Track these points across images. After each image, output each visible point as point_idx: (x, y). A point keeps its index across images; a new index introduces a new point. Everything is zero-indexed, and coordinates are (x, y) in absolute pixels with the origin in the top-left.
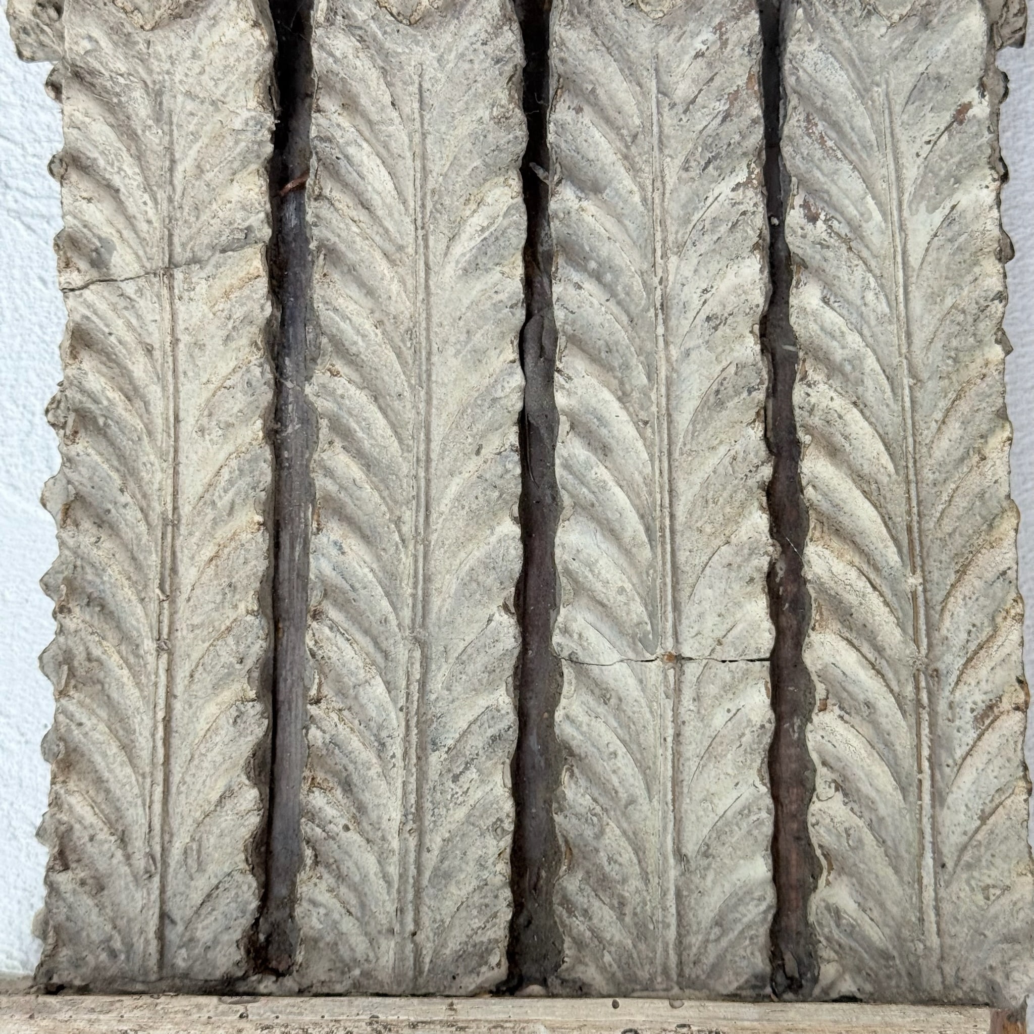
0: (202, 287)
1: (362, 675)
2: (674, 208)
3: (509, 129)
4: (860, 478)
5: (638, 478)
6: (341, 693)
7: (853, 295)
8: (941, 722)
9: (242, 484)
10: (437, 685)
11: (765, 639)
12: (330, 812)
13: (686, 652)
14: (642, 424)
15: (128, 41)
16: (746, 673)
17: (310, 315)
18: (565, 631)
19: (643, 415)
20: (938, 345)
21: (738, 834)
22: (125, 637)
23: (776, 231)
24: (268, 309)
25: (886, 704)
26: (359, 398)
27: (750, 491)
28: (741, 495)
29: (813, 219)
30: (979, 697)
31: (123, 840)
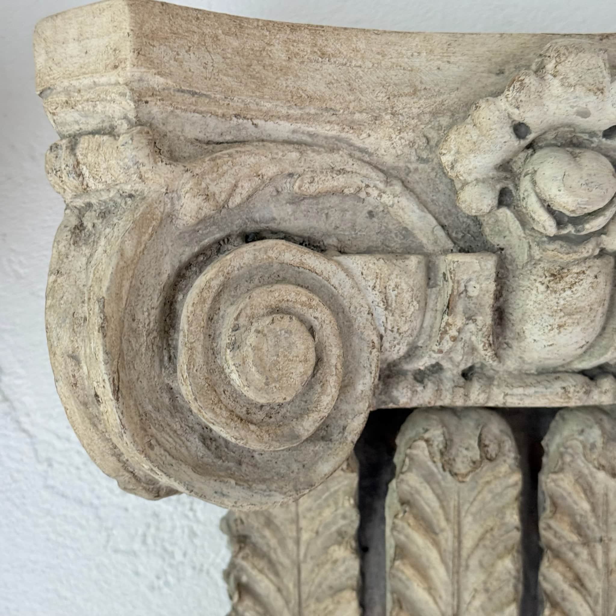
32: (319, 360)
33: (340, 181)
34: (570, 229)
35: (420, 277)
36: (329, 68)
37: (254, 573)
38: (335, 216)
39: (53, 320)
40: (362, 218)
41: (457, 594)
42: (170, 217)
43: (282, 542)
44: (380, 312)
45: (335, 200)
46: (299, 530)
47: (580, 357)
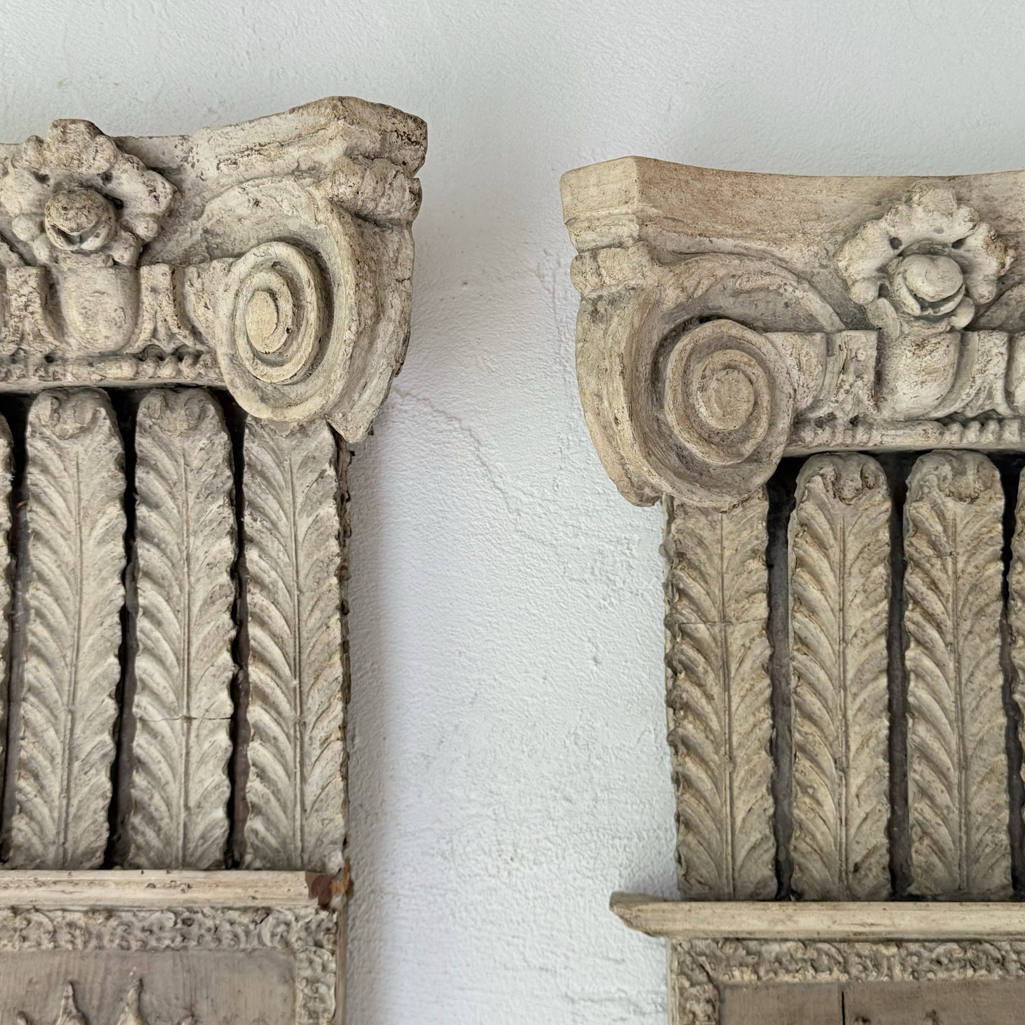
1: (45, 727)
2: (193, 515)
3: (117, 481)
4: (274, 636)
5: (174, 636)
6: (35, 735)
7: (273, 554)
8: (306, 746)
10: (78, 731)
11: (229, 709)
12: (28, 789)
13: (193, 714)
14: (176, 612)
16: (220, 724)
17: (28, 563)
18: (138, 706)
19: (178, 608)
20: (311, 576)
21: (214, 797)
23: (239, 524)
24: (9, 560)
25: (282, 738)
26: (49, 600)
27: (225, 641)
28: (221, 644)
29: (255, 520)
30: (323, 734)
32: (756, 403)
33: (767, 280)
34: (930, 311)
35: (823, 347)
36: (759, 202)
37: (689, 581)
38: (762, 306)
39: (583, 371)
40: (780, 308)
41: (843, 594)
42: (658, 303)
43: (710, 558)
44: (795, 372)
45: (762, 295)
46: (723, 548)
47: (936, 408)
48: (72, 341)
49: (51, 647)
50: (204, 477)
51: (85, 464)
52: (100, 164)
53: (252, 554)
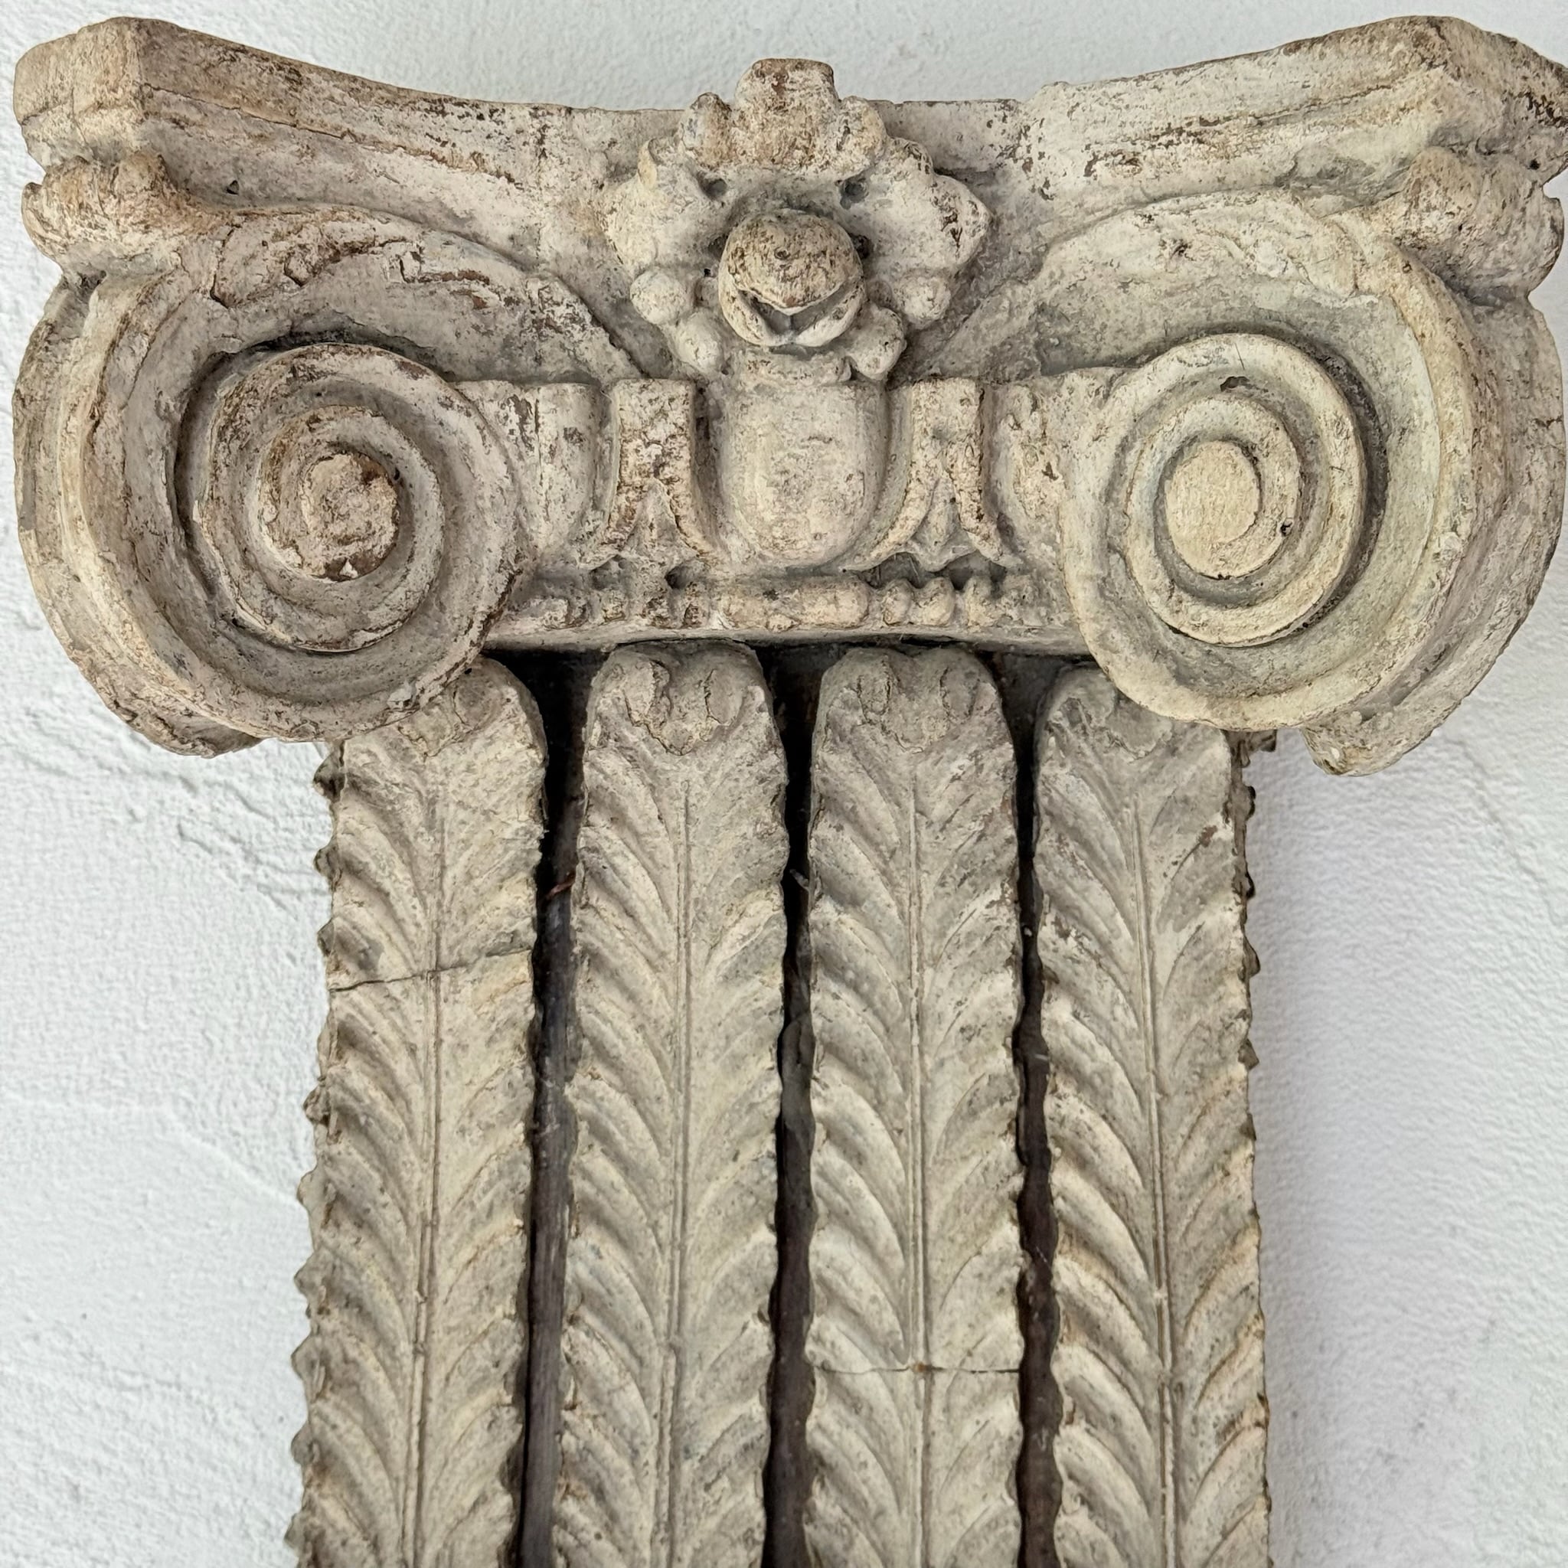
0: (467, 991)
1: (616, 1380)
2: (930, 922)
3: (771, 846)
4: (1109, 1191)
5: (892, 1187)
6: (596, 1399)
7: (1103, 1009)
8: (1185, 1437)
9: (502, 1185)
10: (690, 1393)
11: (1014, 1351)
12: (582, 1520)
13: (937, 1361)
14: (896, 1133)
15: (406, 755)
16: (995, 1385)
17: (570, 1016)
18: (818, 1340)
19: (898, 1124)
20: (1184, 1061)
21: (986, 1547)
22: (383, 1341)
23: (1029, 943)
24: (532, 1012)
25: (1131, 1418)
26: (618, 1102)
27: (1001, 1201)
28: (993, 1205)
29: (1065, 935)
30: (1221, 1412)
31: (375, 1546)
48: (734, 542)
49: (627, 1202)
50: (957, 839)
51: (705, 807)
52: (852, 159)
53: (1057, 1011)
